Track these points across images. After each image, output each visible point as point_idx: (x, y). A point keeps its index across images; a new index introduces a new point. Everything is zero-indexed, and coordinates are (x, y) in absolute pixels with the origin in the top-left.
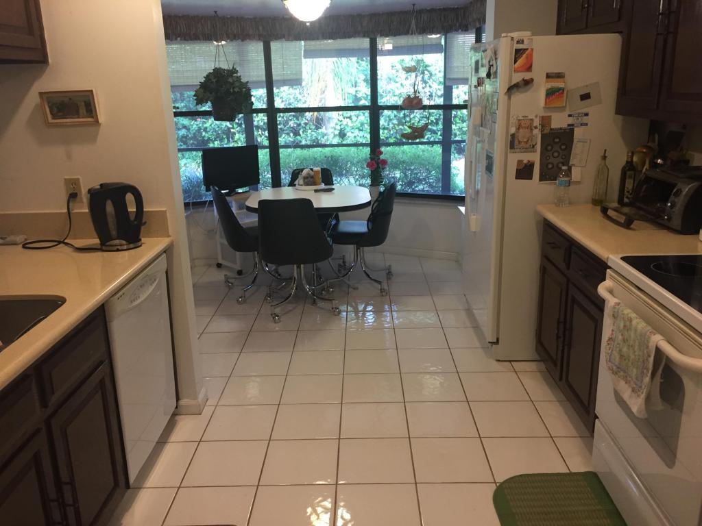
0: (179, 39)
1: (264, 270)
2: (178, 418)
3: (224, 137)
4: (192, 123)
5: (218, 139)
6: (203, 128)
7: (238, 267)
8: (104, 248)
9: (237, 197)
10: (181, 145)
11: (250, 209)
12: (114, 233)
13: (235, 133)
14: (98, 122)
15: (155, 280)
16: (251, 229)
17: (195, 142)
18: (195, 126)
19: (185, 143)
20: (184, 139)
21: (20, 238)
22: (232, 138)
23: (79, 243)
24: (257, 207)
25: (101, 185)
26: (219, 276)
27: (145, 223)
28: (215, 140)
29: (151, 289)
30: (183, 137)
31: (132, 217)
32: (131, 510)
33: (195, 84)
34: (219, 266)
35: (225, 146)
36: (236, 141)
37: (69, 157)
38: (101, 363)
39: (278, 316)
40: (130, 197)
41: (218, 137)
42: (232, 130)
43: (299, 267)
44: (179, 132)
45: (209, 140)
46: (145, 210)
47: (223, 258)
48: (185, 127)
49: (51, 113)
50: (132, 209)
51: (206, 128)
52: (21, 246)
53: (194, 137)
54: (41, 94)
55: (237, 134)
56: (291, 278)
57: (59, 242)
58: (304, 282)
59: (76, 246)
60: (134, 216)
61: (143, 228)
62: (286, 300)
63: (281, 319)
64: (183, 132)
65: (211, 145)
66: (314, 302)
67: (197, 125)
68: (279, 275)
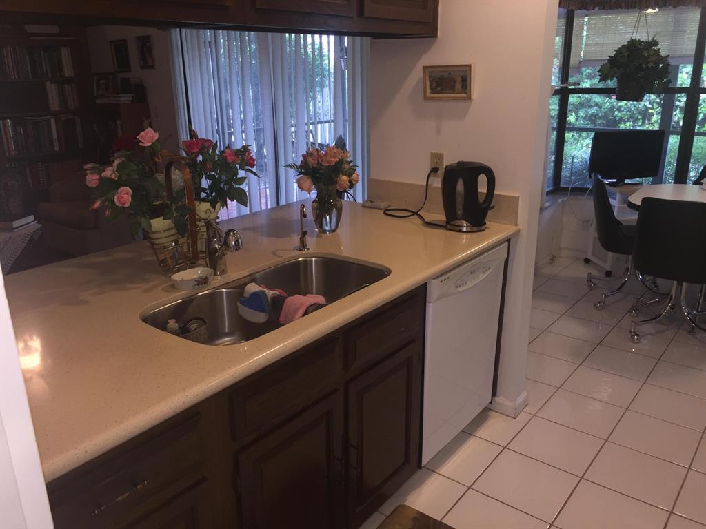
0: (597, 8)
1: (638, 278)
2: (491, 413)
3: (639, 117)
4: (605, 101)
5: (631, 120)
6: (616, 107)
7: (608, 267)
8: (449, 227)
9: (624, 189)
10: (588, 124)
11: (632, 206)
12: (460, 213)
13: (653, 114)
14: (470, 98)
15: (489, 268)
16: (629, 227)
17: (605, 122)
18: (608, 104)
19: (593, 122)
20: (593, 118)
21: (383, 205)
22: (649, 120)
23: (430, 217)
24: (639, 204)
25: (458, 163)
26: (582, 272)
27: (493, 207)
28: (628, 120)
29: (482, 277)
30: (592, 115)
31: (481, 199)
32: (418, 490)
33: (603, 58)
34: (587, 261)
35: (638, 128)
36: (652, 124)
37: (438, 131)
38: (413, 341)
39: (638, 335)
40: (483, 179)
41: (632, 118)
42: (650, 111)
43: (680, 284)
44: (589, 110)
45: (621, 120)
46: (496, 193)
47: (593, 254)
48: (597, 105)
49: (430, 86)
50: (483, 189)
51: (621, 107)
52: (382, 211)
53: (606, 116)
54: (425, 68)
55: (655, 116)
56: (668, 294)
57: (414, 213)
58: (683, 304)
59: (426, 220)
60: (484, 198)
61: (490, 212)
62: (654, 319)
63: (641, 340)
64: (593, 110)
65: (622, 126)
66: (692, 331)
67: (611, 103)
68: (656, 287)
